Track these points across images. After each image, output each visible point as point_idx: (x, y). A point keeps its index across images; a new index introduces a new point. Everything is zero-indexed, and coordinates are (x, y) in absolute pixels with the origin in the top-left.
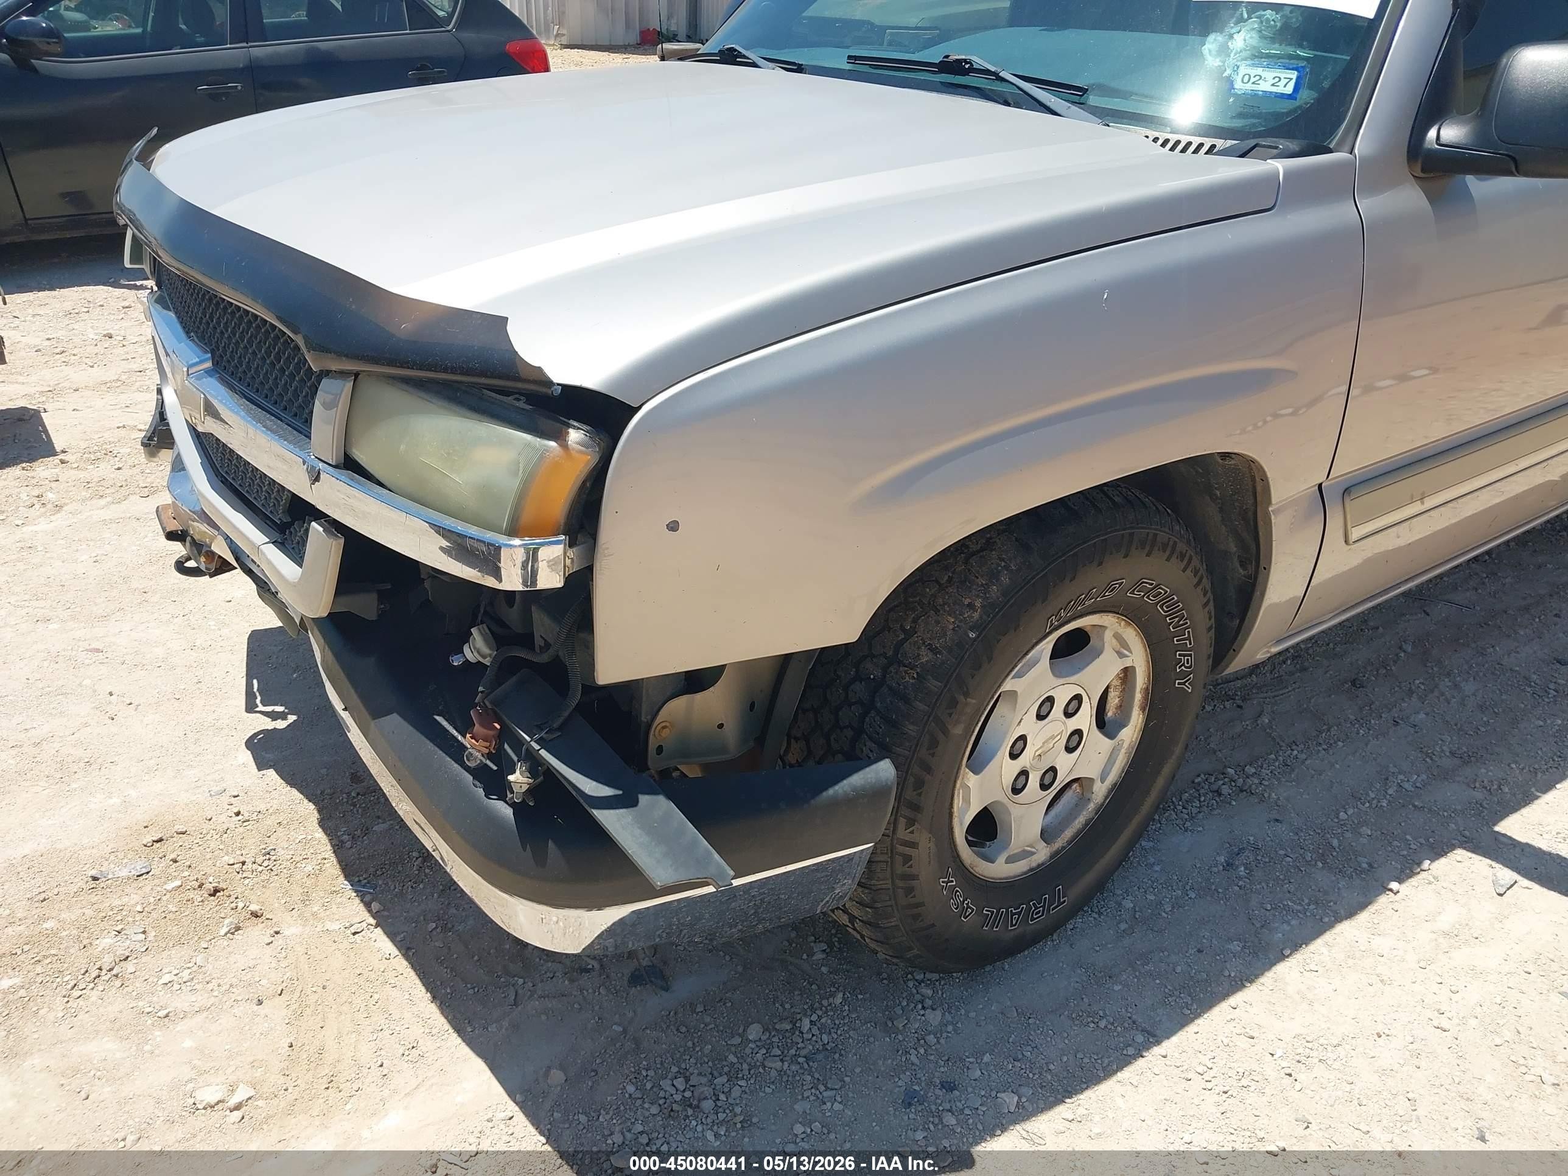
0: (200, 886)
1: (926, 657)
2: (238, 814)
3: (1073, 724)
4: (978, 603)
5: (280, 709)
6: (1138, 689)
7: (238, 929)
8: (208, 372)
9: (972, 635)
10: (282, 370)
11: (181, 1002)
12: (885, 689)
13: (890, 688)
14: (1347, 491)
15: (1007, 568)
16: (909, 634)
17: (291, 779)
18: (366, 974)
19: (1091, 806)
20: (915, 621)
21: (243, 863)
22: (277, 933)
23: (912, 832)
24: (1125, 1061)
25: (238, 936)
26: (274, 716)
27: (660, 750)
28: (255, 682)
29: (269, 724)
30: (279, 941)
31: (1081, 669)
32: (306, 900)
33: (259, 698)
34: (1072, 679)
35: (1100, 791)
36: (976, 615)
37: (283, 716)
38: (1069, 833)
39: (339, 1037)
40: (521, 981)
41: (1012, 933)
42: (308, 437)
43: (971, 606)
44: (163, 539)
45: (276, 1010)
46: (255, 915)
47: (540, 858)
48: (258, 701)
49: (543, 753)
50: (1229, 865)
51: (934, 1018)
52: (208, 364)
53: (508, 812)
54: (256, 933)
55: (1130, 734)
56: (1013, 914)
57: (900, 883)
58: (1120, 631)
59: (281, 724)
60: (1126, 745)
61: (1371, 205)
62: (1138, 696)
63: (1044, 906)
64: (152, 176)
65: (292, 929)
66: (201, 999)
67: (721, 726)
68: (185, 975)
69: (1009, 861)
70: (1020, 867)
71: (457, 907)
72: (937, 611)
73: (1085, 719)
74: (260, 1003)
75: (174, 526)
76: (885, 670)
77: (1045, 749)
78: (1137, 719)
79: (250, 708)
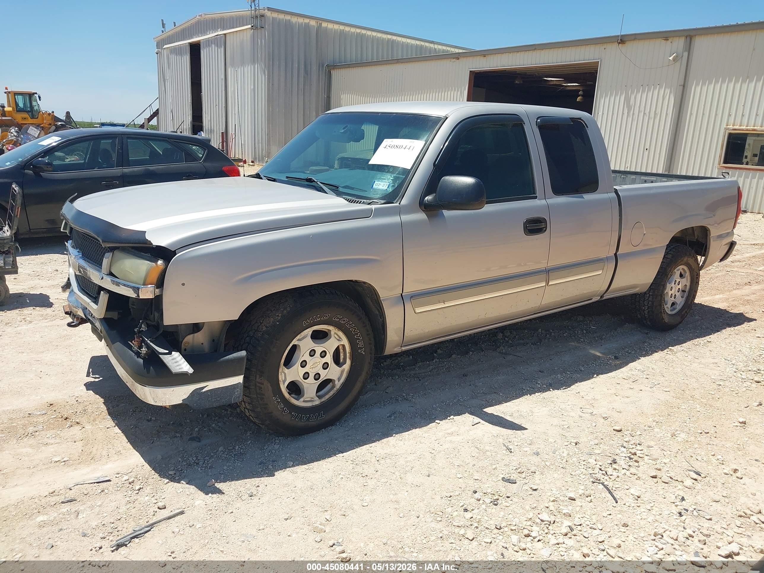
0: (62, 417)
1: (264, 329)
2: (77, 401)
3: (324, 360)
4: (280, 315)
5: (98, 376)
6: (347, 352)
7: (72, 426)
8: (80, 257)
9: (278, 323)
10: (98, 254)
11: (52, 441)
12: (254, 338)
13: (255, 338)
14: (412, 297)
15: (289, 306)
16: (261, 323)
17: (96, 393)
18: (109, 437)
19: (335, 389)
20: (263, 320)
21: (77, 412)
22: (83, 427)
23: (261, 379)
24: (330, 456)
25: (71, 428)
26: (95, 378)
27: (185, 350)
28: (91, 370)
29: (93, 380)
30: (84, 429)
31: (324, 343)
32: (94, 420)
33: (91, 373)
34: (321, 345)
35: (338, 385)
36: (279, 318)
37: (98, 378)
38: (327, 397)
39: (97, 450)
40: (156, 439)
41: (303, 423)
42: (101, 268)
43: (278, 316)
44: (64, 314)
45: (80, 444)
46: (78, 423)
47: (148, 371)
48: (91, 374)
49: (151, 344)
50: (390, 416)
51: (277, 447)
52: (81, 256)
53: (141, 361)
54: (78, 427)
55: (347, 367)
56: (303, 417)
57: (259, 396)
58: (336, 332)
59: (97, 380)
60: (346, 370)
61: (406, 218)
62: (348, 355)
63: (316, 417)
64: (73, 207)
65: (88, 427)
66: (57, 441)
67: (202, 344)
68: (54, 436)
69: (304, 401)
70: (309, 405)
71: (141, 423)
72: (269, 317)
73: (329, 359)
74: (75, 442)
75: (68, 310)
76: (254, 333)
77: (314, 366)
78: (348, 362)
79: (88, 375)
